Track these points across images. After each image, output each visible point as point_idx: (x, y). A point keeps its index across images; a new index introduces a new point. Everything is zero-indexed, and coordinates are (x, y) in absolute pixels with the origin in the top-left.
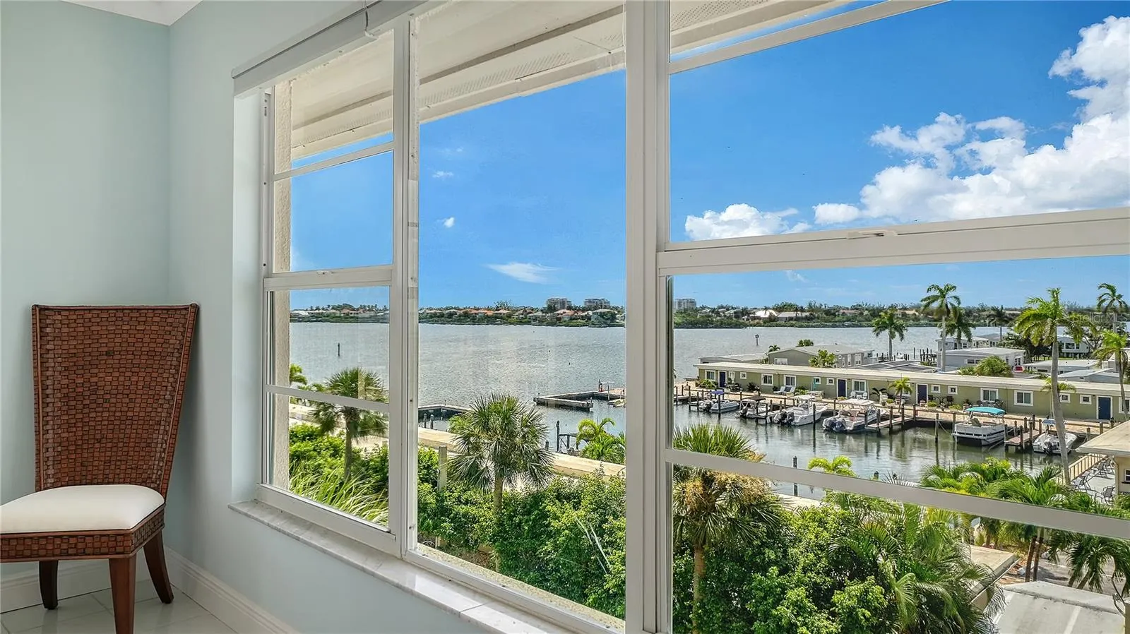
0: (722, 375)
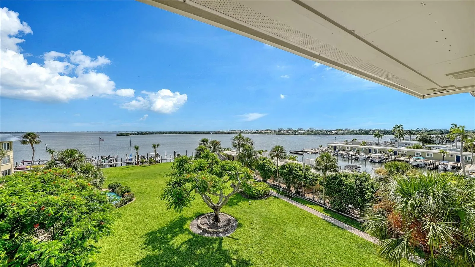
0: (335, 147)
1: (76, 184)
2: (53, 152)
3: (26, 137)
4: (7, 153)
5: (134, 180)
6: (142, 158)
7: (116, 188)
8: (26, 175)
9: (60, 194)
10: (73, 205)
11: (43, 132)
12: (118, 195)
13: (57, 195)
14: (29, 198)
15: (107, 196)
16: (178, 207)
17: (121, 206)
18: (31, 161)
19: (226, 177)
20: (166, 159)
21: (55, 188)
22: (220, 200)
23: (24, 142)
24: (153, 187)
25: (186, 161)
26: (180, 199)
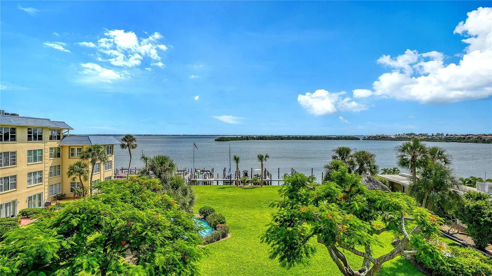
1: (162, 200)
2: (146, 159)
3: (124, 140)
4: (109, 158)
5: (232, 207)
6: (244, 176)
7: (208, 215)
8: (119, 183)
9: (146, 209)
10: (157, 225)
11: (141, 135)
12: (210, 224)
13: (143, 209)
14: (119, 209)
15: (193, 221)
16: (286, 259)
17: (212, 242)
18: (128, 169)
19: (378, 223)
20: (279, 181)
21: (142, 201)
22: (364, 265)
23: (123, 146)
24: (255, 221)
25: (303, 184)
26: (292, 248)
